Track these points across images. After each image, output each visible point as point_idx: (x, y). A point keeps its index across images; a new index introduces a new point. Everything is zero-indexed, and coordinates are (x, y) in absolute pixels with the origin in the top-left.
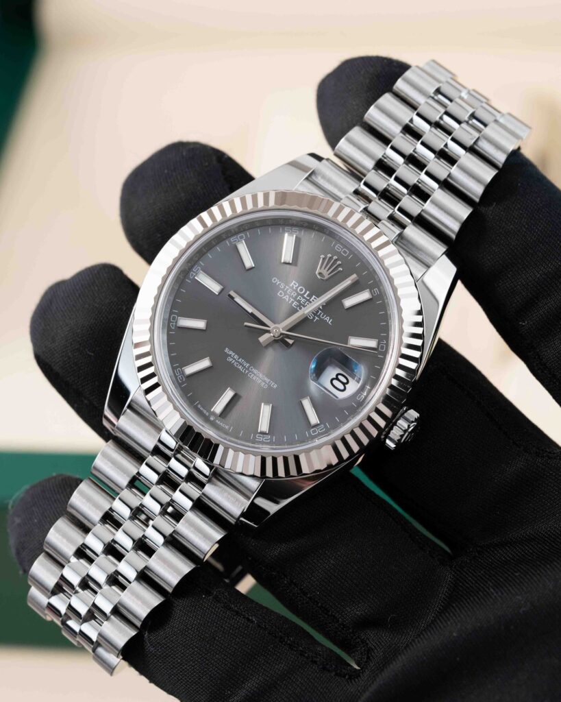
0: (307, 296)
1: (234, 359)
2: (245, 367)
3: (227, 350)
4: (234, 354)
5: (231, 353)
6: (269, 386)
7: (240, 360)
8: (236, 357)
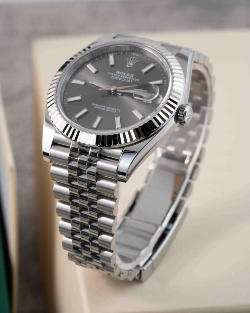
0: (125, 74)
1: (98, 106)
2: (103, 108)
3: (93, 104)
4: (97, 105)
5: (95, 105)
6: (116, 111)
7: (100, 106)
8: (98, 105)
